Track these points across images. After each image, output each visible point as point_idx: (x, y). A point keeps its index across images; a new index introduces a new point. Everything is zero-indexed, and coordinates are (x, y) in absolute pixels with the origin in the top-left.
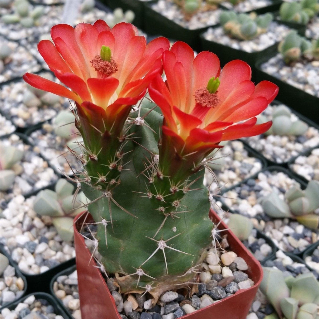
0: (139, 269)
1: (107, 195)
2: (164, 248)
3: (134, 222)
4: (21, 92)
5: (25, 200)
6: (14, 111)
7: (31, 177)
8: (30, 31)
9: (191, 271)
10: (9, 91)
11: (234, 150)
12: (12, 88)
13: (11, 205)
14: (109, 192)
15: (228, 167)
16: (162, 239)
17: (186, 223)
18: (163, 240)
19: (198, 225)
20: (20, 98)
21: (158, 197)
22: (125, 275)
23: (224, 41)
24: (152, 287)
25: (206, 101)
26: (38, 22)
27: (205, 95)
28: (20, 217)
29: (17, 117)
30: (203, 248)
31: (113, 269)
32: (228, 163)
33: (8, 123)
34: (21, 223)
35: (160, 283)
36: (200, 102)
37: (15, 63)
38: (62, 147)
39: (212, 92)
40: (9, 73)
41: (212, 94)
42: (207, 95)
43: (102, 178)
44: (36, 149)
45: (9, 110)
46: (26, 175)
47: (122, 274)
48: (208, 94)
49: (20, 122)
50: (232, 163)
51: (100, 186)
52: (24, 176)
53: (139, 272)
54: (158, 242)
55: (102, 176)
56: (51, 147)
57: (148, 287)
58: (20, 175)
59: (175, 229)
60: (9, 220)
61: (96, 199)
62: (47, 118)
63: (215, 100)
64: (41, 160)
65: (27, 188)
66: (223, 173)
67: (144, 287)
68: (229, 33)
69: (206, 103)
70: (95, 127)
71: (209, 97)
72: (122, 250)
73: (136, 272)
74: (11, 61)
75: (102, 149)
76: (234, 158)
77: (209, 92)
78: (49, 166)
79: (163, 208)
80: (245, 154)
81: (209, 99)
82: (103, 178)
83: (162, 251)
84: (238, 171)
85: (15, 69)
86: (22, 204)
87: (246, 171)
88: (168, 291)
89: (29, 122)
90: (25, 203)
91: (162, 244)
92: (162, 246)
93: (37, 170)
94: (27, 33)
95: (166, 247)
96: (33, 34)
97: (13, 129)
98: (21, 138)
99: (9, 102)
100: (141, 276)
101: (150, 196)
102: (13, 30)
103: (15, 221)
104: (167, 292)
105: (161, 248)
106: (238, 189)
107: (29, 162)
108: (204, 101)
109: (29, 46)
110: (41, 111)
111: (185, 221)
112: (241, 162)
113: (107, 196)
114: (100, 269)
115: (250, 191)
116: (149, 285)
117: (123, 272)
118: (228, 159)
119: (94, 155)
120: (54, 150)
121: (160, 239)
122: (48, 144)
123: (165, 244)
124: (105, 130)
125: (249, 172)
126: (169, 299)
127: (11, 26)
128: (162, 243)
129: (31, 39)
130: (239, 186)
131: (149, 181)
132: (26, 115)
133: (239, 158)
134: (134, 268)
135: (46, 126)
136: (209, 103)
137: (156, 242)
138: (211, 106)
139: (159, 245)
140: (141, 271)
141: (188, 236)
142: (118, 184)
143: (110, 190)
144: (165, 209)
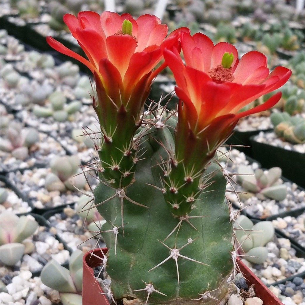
0: (148, 284)
1: (121, 193)
2: (177, 257)
3: (147, 230)
4: (43, 177)
5: (32, 277)
6: (33, 194)
7: (42, 256)
8: (62, 125)
10: (31, 176)
11: (279, 247)
12: (34, 173)
13: (15, 280)
14: (123, 190)
15: (272, 263)
16: (175, 247)
17: (203, 238)
18: (176, 248)
19: (216, 243)
20: (42, 182)
21: (172, 189)
23: (277, 143)
25: (220, 75)
26: (72, 117)
27: (219, 70)
28: (24, 293)
29: (36, 199)
31: (122, 292)
32: (272, 259)
33: (25, 204)
34: (25, 299)
36: (215, 76)
37: (42, 151)
38: (82, 231)
39: (226, 67)
40: (33, 161)
41: (226, 69)
42: (221, 70)
43: (115, 166)
44: (53, 230)
45: (27, 193)
46: (38, 254)
47: (130, 297)
48: (221, 68)
49: (39, 205)
50: (276, 261)
51: (113, 180)
52: (34, 255)
53: (149, 287)
54: (172, 250)
55: (116, 164)
56: (70, 231)
58: (30, 254)
59: (190, 240)
60: (11, 295)
61: (109, 199)
62: (69, 202)
63: (229, 74)
64: (57, 242)
65: (37, 266)
66: (264, 268)
68: (281, 136)
69: (220, 77)
70: (112, 99)
71: (223, 71)
72: (132, 266)
73: (146, 288)
74: (38, 149)
76: (279, 256)
77: (223, 67)
78: (65, 248)
79: (177, 204)
80: (293, 252)
81: (222, 74)
83: (175, 261)
84: (283, 268)
85: (41, 157)
86: (28, 281)
87: (293, 270)
89: (48, 205)
90: (31, 280)
92: (175, 255)
93: (51, 250)
94: (59, 127)
95: (179, 257)
96: (66, 128)
97: (29, 209)
98: (37, 220)
99: (29, 185)
100: (151, 293)
101: (164, 190)
102: (44, 122)
103: (18, 296)
105: (174, 257)
106: (282, 286)
107: (44, 241)
108: (218, 75)
109: (59, 139)
110: (64, 196)
111: (203, 236)
112: (287, 260)
113: (120, 196)
114: (106, 296)
115: (295, 290)
117: (131, 295)
118: (272, 255)
120: (73, 234)
121: (174, 248)
122: (67, 227)
123: (178, 252)
124: (122, 104)
125: (297, 271)
127: (42, 119)
128: (175, 251)
129: (62, 132)
130: (284, 283)
131: (164, 173)
132: (46, 198)
133: (286, 256)
134: (144, 282)
135: (67, 210)
136: (222, 77)
137: (169, 250)
138: (224, 80)
139: (171, 253)
140: (151, 287)
141: (205, 253)
142: (133, 183)
143: (124, 188)
144: (178, 206)
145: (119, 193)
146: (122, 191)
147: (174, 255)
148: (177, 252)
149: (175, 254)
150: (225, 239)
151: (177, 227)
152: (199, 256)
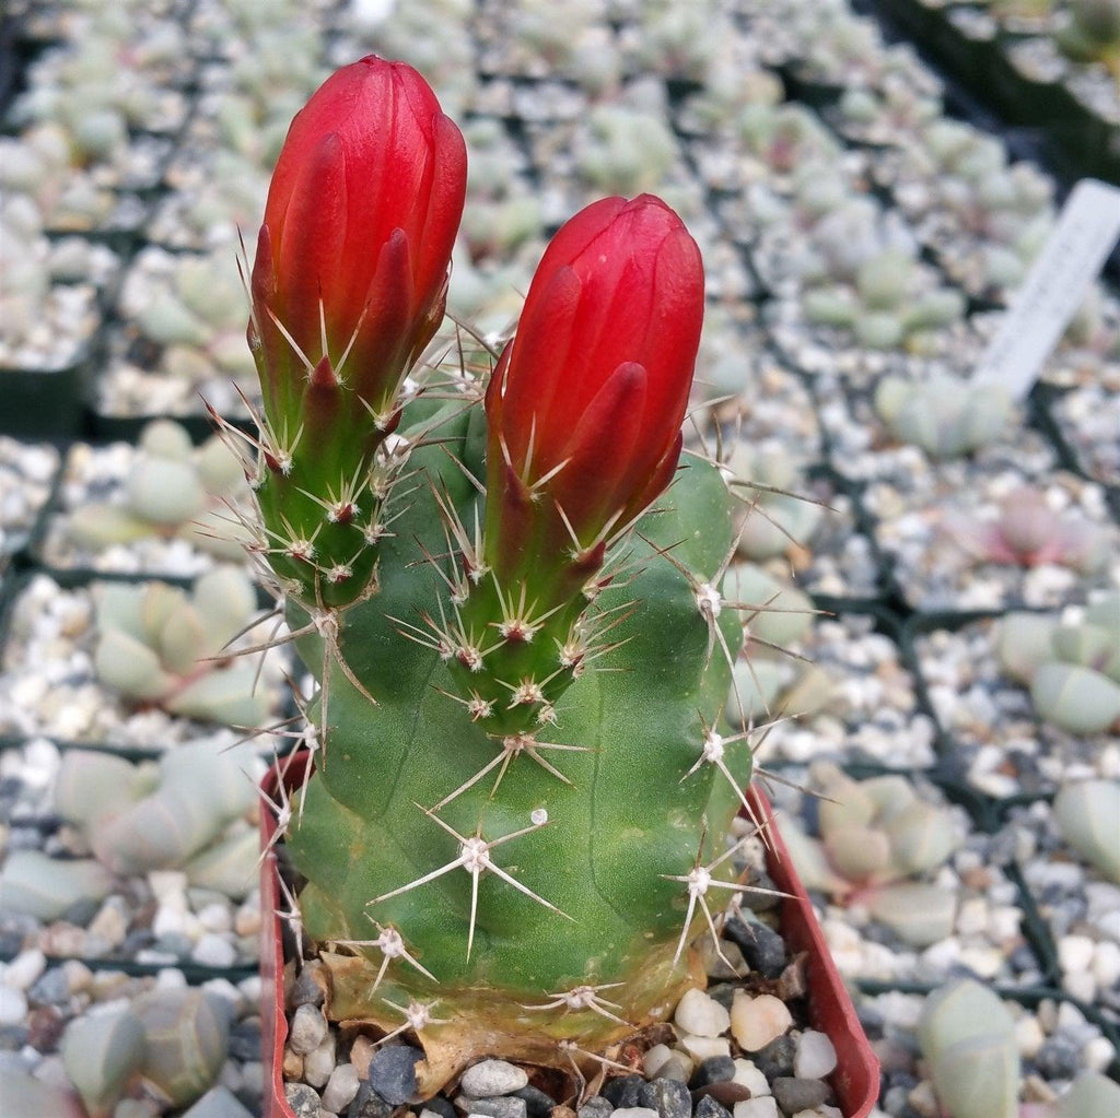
0: (387, 930)
1: (323, 624)
2: (482, 869)
9: (582, 1000)
14: (330, 617)
16: (479, 834)
17: (591, 810)
18: (482, 838)
19: (641, 834)
21: (461, 653)
22: (355, 955)
24: (431, 1017)
30: (651, 935)
35: (462, 1013)
43: (298, 546)
47: (345, 948)
51: (297, 582)
53: (387, 940)
54: (464, 841)
55: (300, 538)
57: (416, 1012)
59: (540, 817)
67: (401, 1009)
72: (355, 856)
73: (377, 939)
75: (302, 428)
79: (484, 703)
82: (303, 547)
83: (471, 878)
88: (495, 1058)
91: (475, 853)
92: (475, 861)
95: (486, 869)
100: (391, 960)
101: (448, 649)
104: (490, 1061)
105: (469, 867)
111: (592, 803)
113: (322, 634)
116: (420, 1007)
117: (349, 943)
119: (280, 451)
121: (474, 835)
123: (487, 853)
126: (488, 1085)
128: (476, 846)
131: (452, 592)
134: (373, 921)
137: (458, 841)
139: (463, 852)
140: (393, 939)
141: (591, 862)
142: (368, 598)
143: (334, 611)
144: (489, 709)
145: (319, 626)
146: (327, 618)
147: (471, 861)
148: (481, 851)
149: (474, 855)
150: (677, 823)
151: (498, 765)
152: (568, 870)
